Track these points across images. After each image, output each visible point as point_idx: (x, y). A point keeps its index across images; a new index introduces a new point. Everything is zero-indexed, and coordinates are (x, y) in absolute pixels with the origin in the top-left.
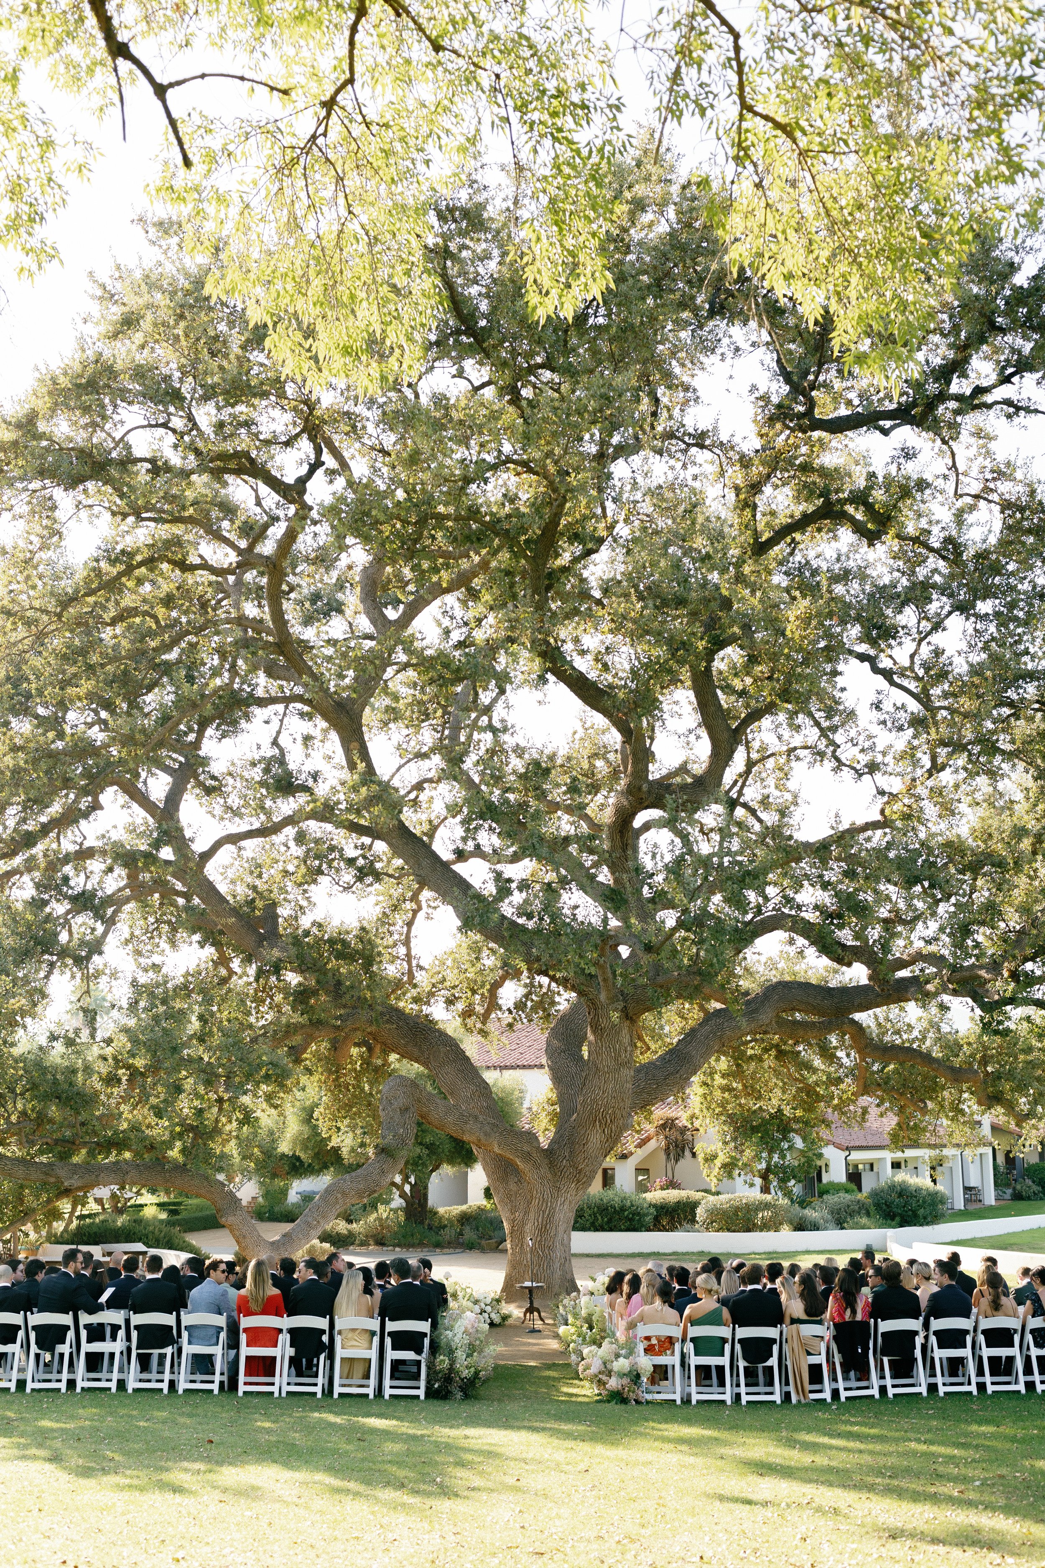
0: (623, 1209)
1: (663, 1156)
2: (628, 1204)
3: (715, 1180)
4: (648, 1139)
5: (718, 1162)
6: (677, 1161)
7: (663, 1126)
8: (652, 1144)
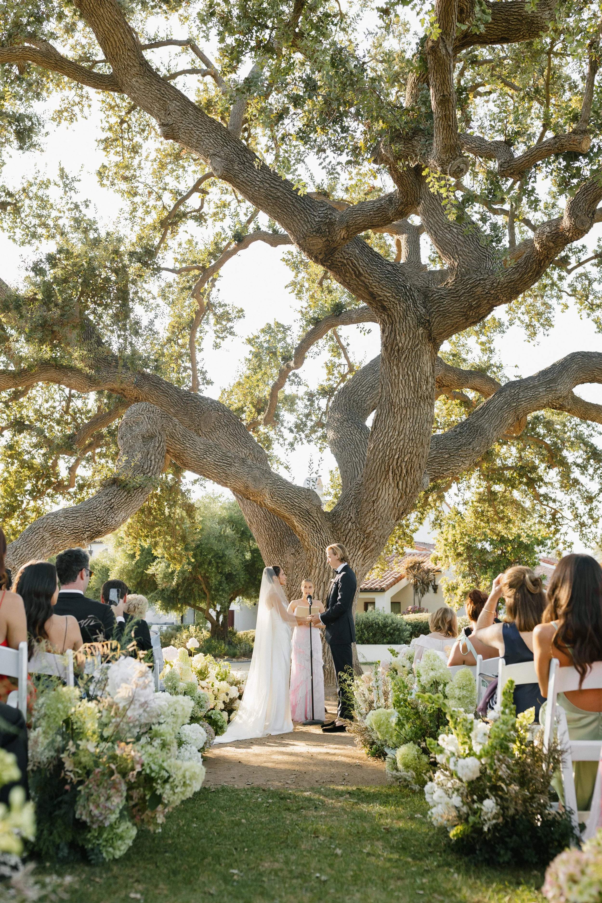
0: (385, 625)
1: (412, 590)
2: (390, 621)
3: (457, 605)
4: (401, 578)
5: (459, 592)
6: (423, 594)
7: (412, 568)
8: (403, 583)
